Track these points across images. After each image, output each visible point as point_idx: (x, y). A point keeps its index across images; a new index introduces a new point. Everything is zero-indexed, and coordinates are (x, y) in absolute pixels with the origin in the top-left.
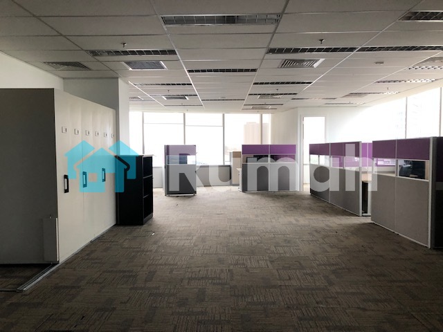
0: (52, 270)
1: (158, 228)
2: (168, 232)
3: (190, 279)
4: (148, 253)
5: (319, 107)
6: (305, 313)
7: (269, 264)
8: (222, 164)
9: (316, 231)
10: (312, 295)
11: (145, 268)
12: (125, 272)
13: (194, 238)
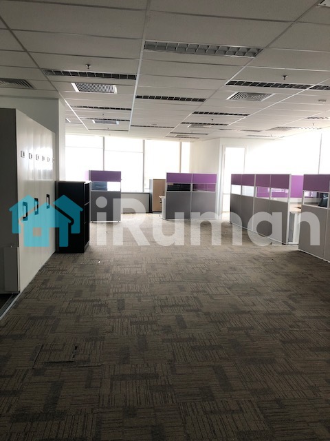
0: (15, 300)
1: (101, 256)
2: (114, 260)
3: (162, 307)
4: (105, 282)
5: (240, 138)
6: (285, 336)
7: (228, 291)
8: (141, 191)
9: (255, 259)
10: (282, 319)
11: (111, 296)
12: (92, 301)
13: (144, 266)
